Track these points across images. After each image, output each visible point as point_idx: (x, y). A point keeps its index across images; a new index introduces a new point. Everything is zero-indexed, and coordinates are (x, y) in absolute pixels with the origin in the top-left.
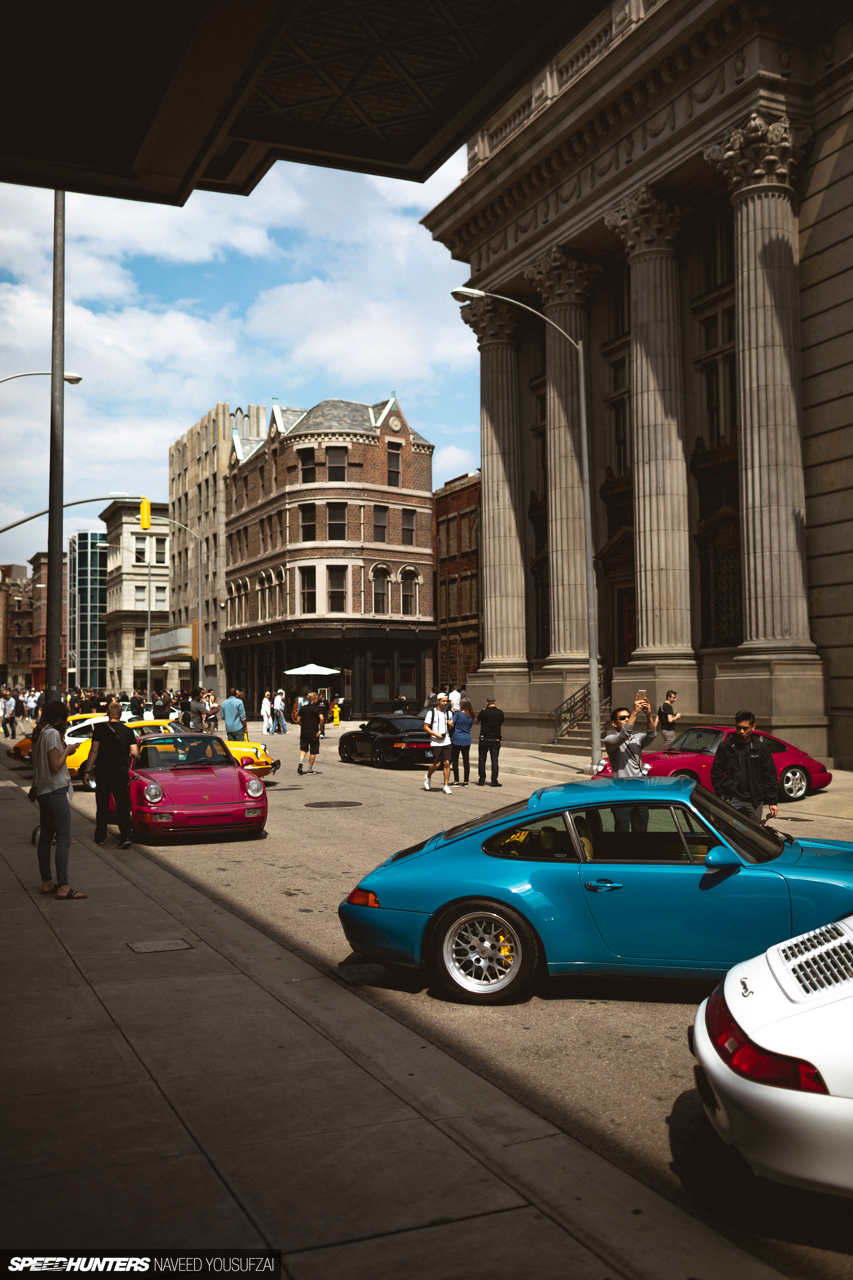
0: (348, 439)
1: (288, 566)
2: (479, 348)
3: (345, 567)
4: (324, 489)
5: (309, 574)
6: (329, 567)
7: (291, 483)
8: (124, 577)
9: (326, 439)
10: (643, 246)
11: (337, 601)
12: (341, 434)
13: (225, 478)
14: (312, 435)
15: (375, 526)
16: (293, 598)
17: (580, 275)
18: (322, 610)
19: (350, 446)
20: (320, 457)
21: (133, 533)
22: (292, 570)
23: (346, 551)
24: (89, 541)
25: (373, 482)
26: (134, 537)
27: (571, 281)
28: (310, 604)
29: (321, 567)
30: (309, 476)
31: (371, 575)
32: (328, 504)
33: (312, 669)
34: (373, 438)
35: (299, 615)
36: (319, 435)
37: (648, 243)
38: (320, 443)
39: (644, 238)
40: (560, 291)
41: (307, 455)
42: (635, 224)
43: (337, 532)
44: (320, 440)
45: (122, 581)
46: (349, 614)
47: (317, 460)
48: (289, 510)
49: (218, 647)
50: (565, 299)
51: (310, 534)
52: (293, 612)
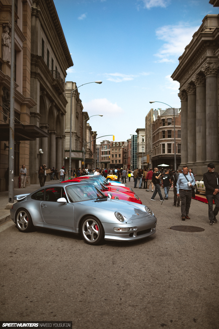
0: (172, 116)
1: (160, 143)
2: (181, 102)
3: (171, 144)
4: (167, 127)
5: (164, 145)
6: (168, 144)
7: (161, 126)
8: (139, 145)
9: (167, 117)
10: (198, 85)
11: (169, 151)
12: (170, 116)
13: (152, 125)
14: (164, 116)
15: (178, 135)
16: (161, 150)
17: (193, 88)
18: (166, 153)
19: (172, 118)
20: (166, 121)
21: (141, 135)
22: (160, 144)
23: (171, 140)
24: (135, 137)
25: (178, 125)
26: (141, 136)
27: (191, 90)
28: (164, 152)
29: (166, 144)
30: (164, 125)
31: (177, 145)
32: (168, 130)
33: (163, 165)
34: (178, 116)
35: (162, 154)
36: (166, 116)
37: (199, 84)
38: (166, 118)
39: (198, 83)
40: (189, 92)
41: (163, 120)
42: (196, 81)
43: (169, 136)
44: (166, 117)
45: (139, 146)
46: (172, 154)
47: (165, 121)
48: (160, 132)
49: (151, 160)
50: (191, 93)
51: (164, 137)
52: (161, 153)
